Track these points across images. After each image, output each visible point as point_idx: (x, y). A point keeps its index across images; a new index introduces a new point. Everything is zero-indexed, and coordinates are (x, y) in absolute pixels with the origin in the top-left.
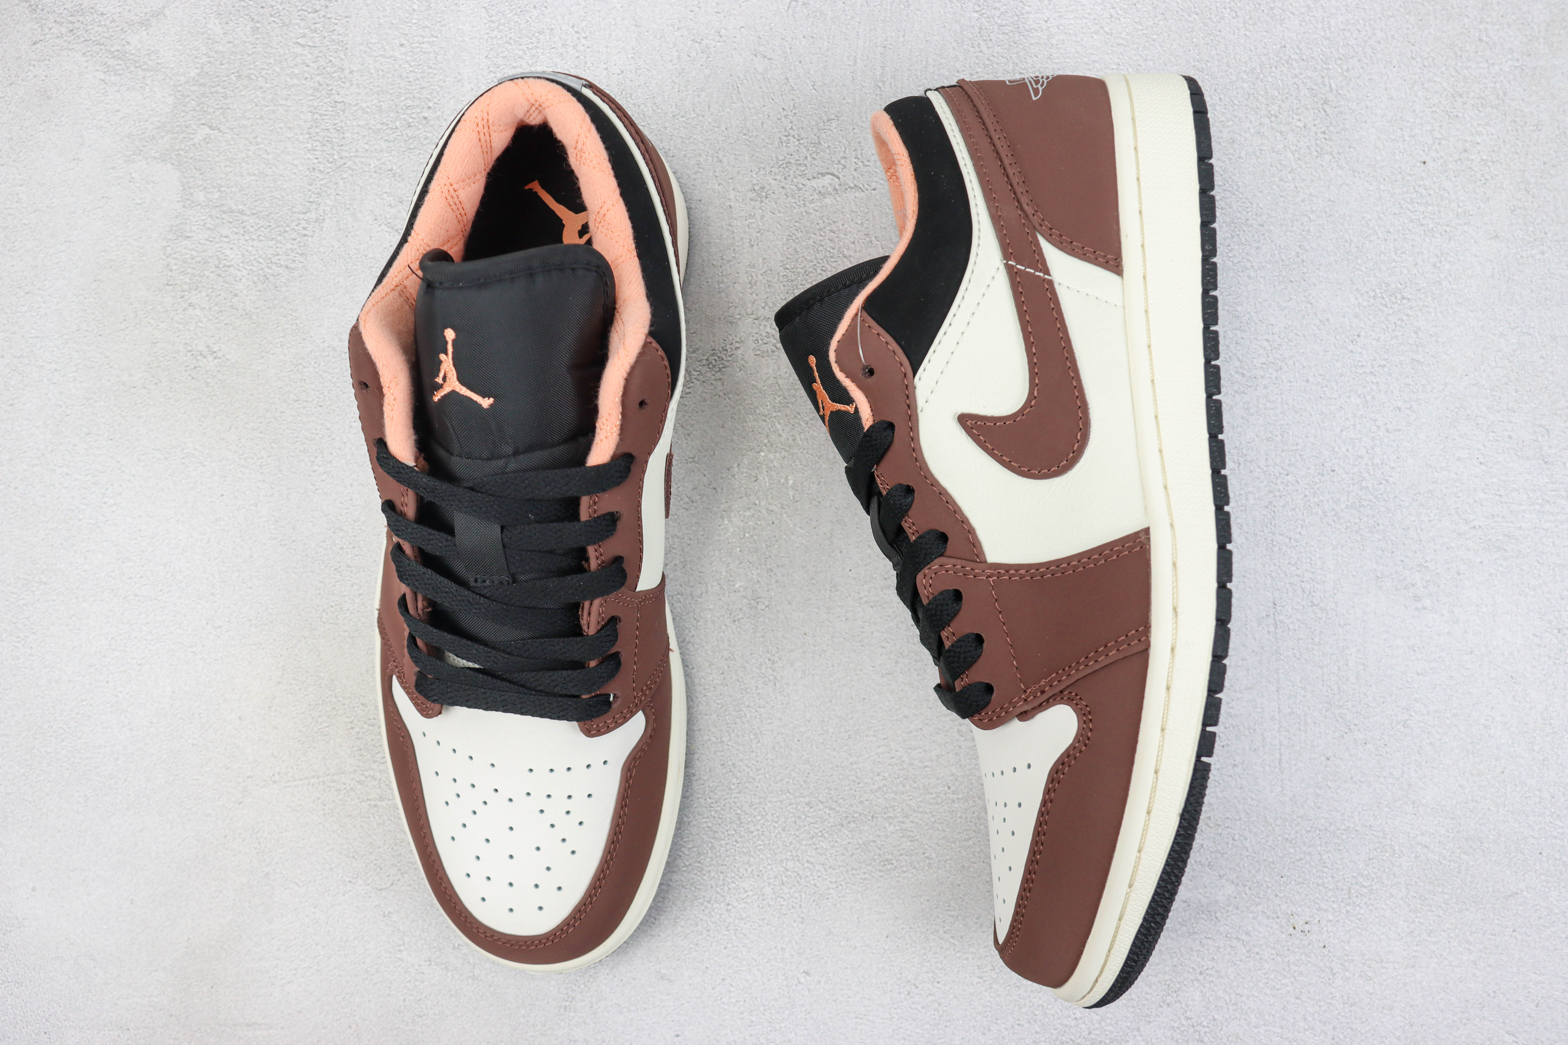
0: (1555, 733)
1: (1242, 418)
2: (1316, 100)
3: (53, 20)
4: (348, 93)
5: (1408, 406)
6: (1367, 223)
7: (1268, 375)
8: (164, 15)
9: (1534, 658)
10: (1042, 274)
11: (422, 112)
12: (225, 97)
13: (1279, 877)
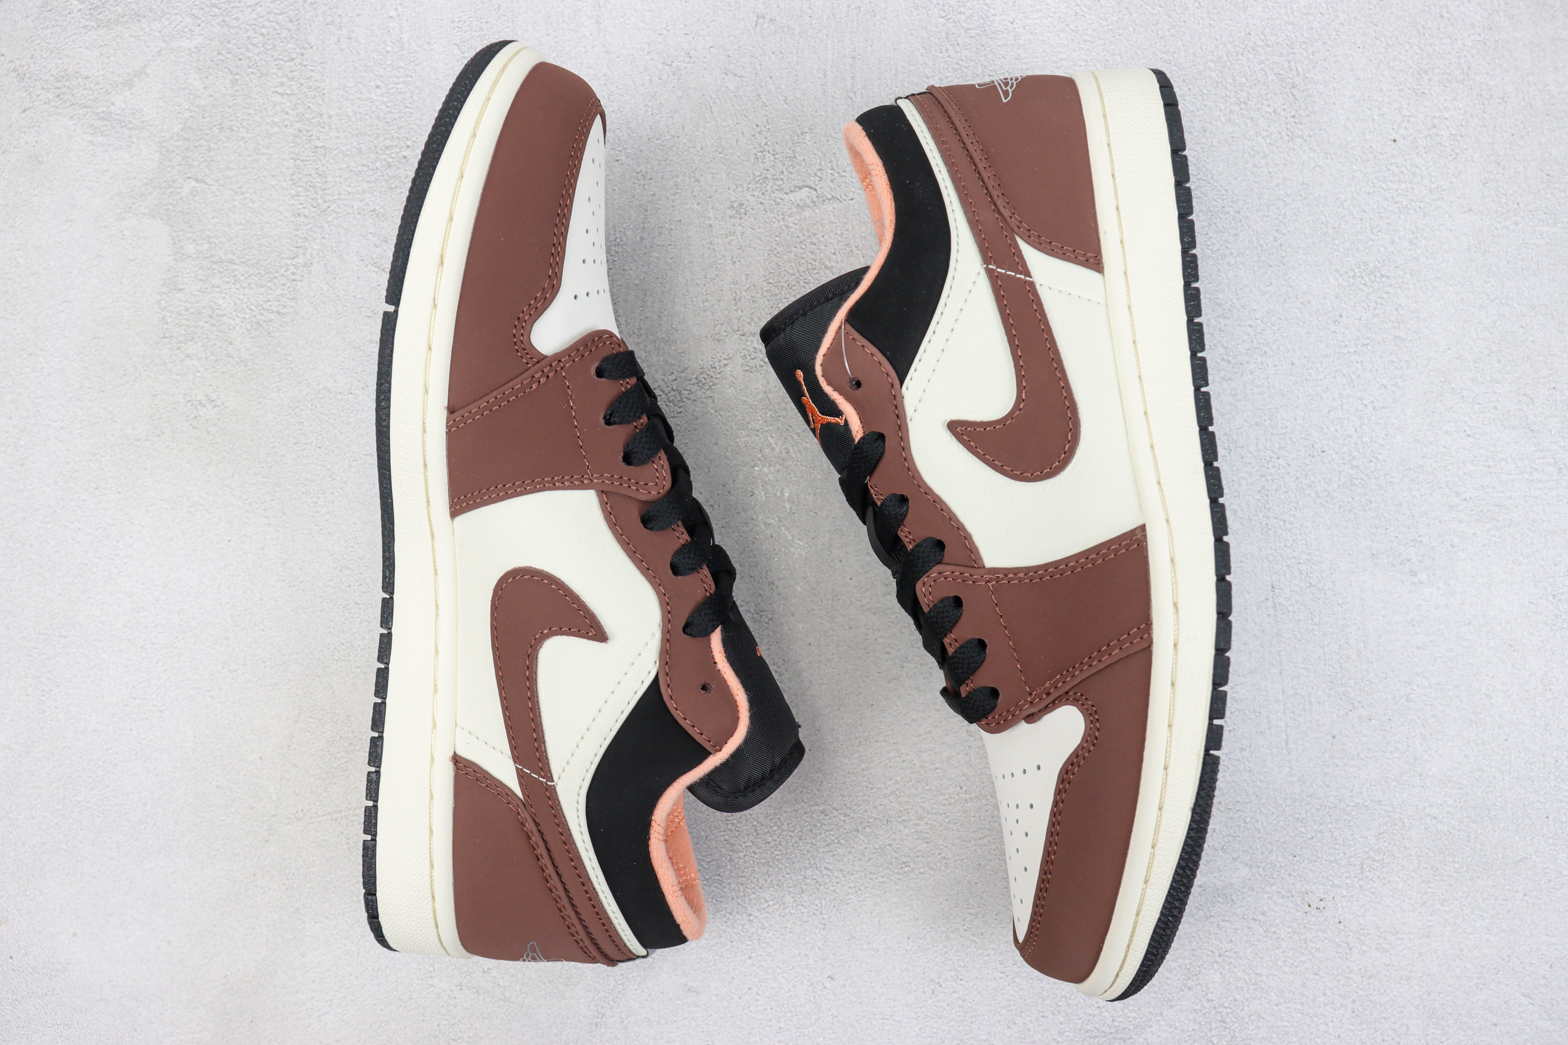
0: (1556, 698)
1: (1230, 404)
2: (1284, 85)
3: (40, 87)
4: (327, 137)
5: (1394, 383)
6: (1342, 204)
7: (1253, 361)
8: (146, 74)
9: (1531, 625)
10: (1022, 277)
11: (401, 151)
12: (209, 150)
13: (1292, 856)
